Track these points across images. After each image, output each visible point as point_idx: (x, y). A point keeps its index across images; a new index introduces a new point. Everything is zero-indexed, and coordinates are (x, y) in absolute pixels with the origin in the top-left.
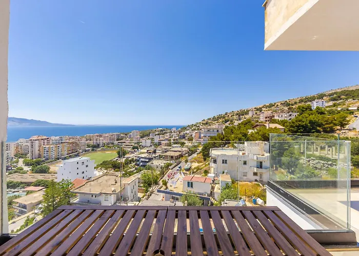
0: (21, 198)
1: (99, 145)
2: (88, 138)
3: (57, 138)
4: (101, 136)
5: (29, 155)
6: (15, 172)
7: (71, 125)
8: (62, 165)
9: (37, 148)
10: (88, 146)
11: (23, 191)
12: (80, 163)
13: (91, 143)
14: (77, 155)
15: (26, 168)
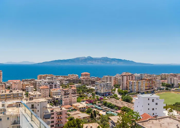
0: (113, 117)
1: (173, 85)
2: (163, 77)
3: (139, 75)
4: (175, 76)
5: (121, 87)
6: (113, 97)
7: (150, 64)
8: (137, 98)
9: (125, 82)
10: (163, 85)
11: (116, 113)
12: (151, 100)
13: (166, 82)
14: (153, 92)
15: (119, 96)
